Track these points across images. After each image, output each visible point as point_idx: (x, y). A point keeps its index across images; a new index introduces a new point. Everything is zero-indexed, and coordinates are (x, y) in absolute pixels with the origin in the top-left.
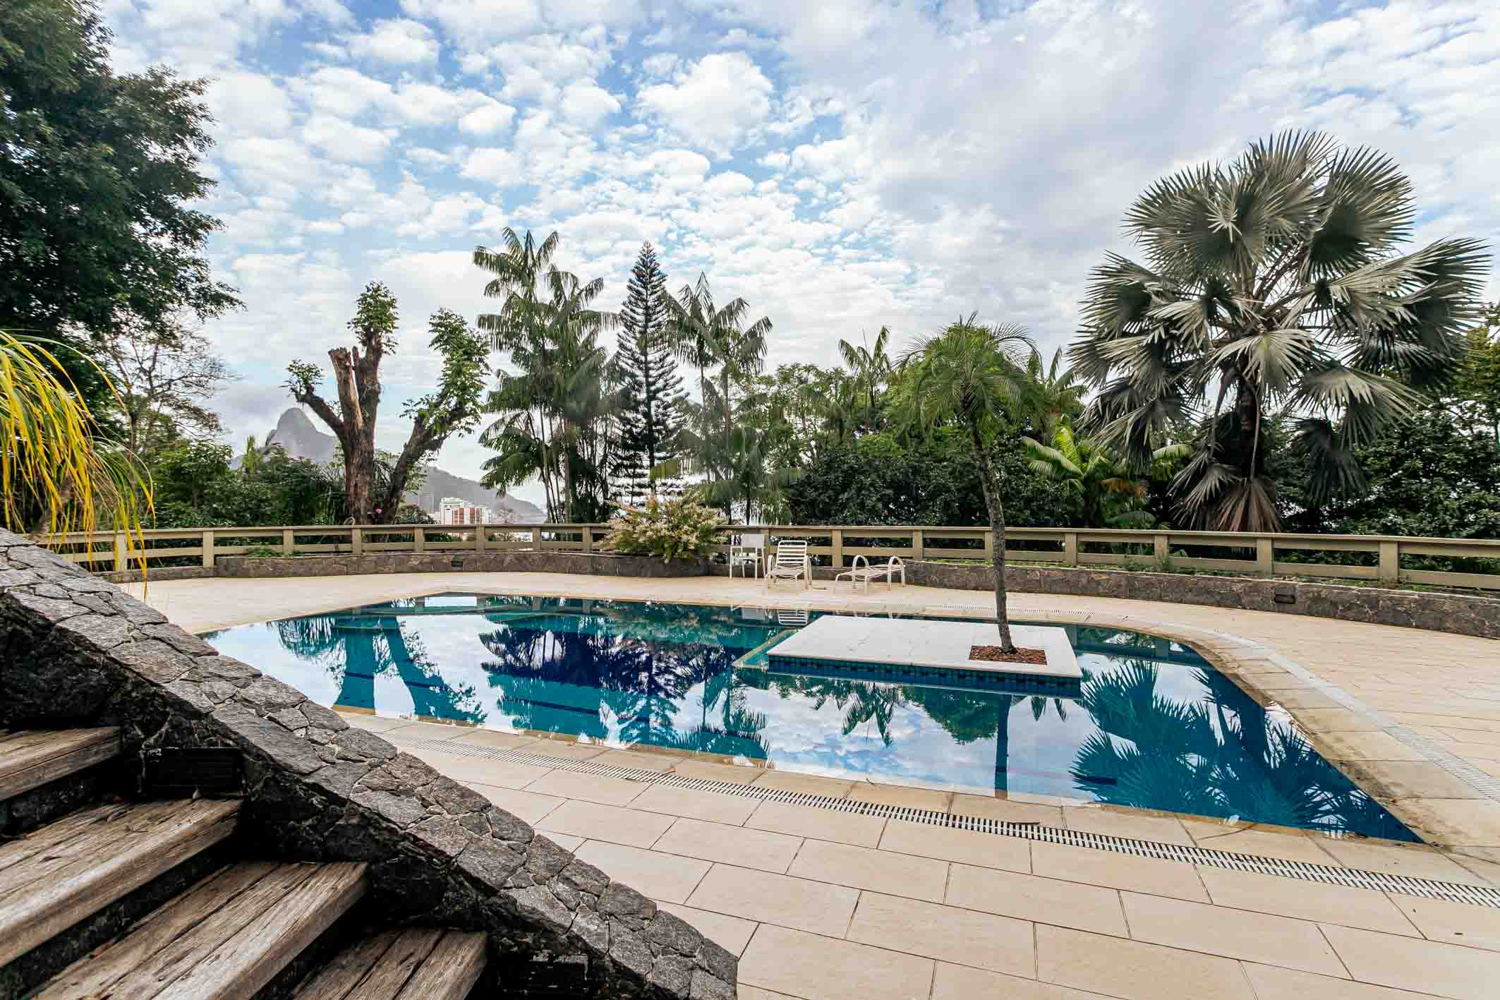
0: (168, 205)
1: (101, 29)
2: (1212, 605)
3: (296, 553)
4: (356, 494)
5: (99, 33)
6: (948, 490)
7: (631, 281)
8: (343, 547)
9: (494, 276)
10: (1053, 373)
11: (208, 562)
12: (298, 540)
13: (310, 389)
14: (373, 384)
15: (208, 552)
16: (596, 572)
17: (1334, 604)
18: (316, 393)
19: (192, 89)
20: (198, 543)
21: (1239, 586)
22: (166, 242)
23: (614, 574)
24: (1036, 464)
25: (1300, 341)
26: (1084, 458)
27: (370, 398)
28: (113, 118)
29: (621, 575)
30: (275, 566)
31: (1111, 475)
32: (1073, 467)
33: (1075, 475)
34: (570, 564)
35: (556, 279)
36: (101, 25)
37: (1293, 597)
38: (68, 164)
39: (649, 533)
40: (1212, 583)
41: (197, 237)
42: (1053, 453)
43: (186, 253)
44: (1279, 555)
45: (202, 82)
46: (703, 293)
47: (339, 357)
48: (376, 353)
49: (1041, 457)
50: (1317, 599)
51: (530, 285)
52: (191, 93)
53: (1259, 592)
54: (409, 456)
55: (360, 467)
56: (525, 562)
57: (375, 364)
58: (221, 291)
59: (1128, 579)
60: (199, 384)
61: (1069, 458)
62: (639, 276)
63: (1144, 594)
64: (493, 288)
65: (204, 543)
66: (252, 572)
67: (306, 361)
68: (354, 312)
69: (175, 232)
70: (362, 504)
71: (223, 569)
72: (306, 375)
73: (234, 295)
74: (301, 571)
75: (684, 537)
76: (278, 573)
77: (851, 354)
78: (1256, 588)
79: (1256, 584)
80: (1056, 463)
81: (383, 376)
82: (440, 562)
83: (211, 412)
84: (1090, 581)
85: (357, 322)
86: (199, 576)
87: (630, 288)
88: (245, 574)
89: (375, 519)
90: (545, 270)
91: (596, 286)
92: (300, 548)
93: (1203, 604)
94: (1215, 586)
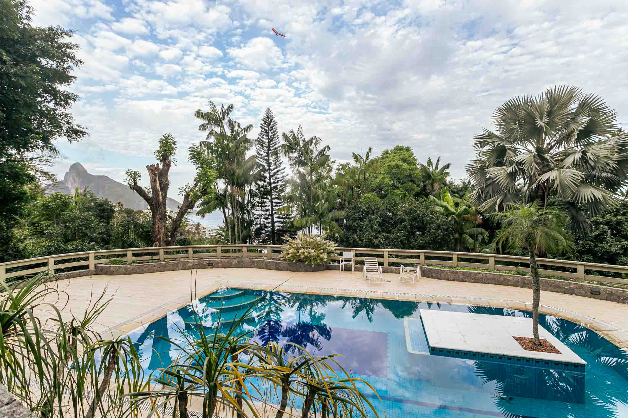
0: (54, 89)
1: (27, 7)
2: (561, 292)
3: (134, 262)
4: (158, 231)
5: (27, 9)
6: (405, 221)
7: (262, 125)
8: (155, 257)
9: (205, 122)
10: (437, 167)
11: (92, 268)
12: (135, 255)
13: (136, 183)
14: (166, 181)
15: (92, 262)
16: (277, 269)
17: (619, 297)
18: (138, 185)
19: (66, 34)
20: (87, 259)
21: (573, 286)
22: (51, 105)
23: (286, 270)
24: (437, 208)
25: (576, 175)
26: (457, 205)
27: (165, 187)
28: (35, 51)
29: (290, 270)
30: (126, 269)
31: (468, 213)
32: (452, 210)
33: (454, 213)
34: (264, 265)
35: (231, 124)
36: (27, 5)
37: (600, 292)
38: (16, 75)
39: (306, 254)
40: (561, 283)
41: (67, 103)
42: (445, 204)
43: (60, 110)
44: (587, 272)
45: (71, 31)
46: (300, 134)
47: (152, 169)
48: (168, 166)
49: (438, 205)
50: (611, 294)
51: (221, 126)
52: (65, 36)
53: (583, 289)
54: (182, 213)
55: (161, 219)
56: (242, 263)
57: (167, 171)
58: (78, 128)
59: (522, 279)
60: (47, 161)
61: (451, 206)
62: (266, 122)
63: (529, 286)
64: (203, 127)
65: (90, 259)
66: (115, 272)
67: (134, 169)
68: (157, 147)
69: (56, 101)
70: (161, 236)
71: (100, 271)
72: (134, 176)
73: (84, 130)
74: (138, 271)
75: (321, 255)
76: (128, 272)
77: (357, 158)
78: (582, 287)
79: (582, 285)
80: (446, 209)
81: (170, 177)
82: (202, 264)
83: (53, 173)
84: (505, 279)
85: (159, 152)
86: (88, 274)
87: (262, 128)
88: (112, 274)
89: (168, 244)
90: (227, 120)
91: (249, 128)
92: (135, 259)
93: (557, 292)
94: (563, 285)
